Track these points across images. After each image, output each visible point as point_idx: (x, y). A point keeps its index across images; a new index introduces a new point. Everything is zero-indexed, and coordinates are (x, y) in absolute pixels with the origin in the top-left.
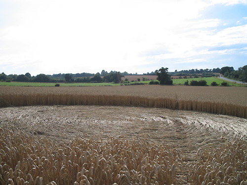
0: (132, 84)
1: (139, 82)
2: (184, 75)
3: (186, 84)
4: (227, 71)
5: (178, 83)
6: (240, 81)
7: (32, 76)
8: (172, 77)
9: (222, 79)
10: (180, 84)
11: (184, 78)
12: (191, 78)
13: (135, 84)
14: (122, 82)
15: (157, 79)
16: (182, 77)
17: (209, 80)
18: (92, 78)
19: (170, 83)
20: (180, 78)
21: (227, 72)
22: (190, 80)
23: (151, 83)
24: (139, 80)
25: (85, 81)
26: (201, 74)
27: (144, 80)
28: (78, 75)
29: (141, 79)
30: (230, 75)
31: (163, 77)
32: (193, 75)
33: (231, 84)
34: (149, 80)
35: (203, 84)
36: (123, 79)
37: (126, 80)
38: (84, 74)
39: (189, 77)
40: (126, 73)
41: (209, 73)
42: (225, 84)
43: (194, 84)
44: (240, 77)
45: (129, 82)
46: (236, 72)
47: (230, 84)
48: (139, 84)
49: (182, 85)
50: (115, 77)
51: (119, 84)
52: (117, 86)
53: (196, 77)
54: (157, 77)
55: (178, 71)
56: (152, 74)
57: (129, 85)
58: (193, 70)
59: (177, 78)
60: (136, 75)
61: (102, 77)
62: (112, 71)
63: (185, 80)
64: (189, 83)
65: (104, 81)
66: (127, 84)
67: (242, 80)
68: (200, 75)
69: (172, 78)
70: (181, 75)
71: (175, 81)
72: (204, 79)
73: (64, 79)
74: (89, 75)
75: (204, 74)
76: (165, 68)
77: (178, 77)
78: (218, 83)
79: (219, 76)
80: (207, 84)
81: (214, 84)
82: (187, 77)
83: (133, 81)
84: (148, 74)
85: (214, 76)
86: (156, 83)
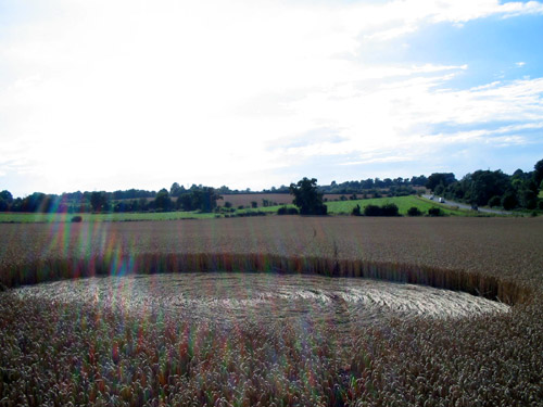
0: (241, 215)
1: (256, 210)
2: (350, 192)
3: (356, 212)
4: (440, 183)
5: (338, 211)
6: (467, 203)
7: (15, 197)
8: (325, 197)
9: (429, 199)
10: (342, 214)
11: (351, 198)
12: (365, 198)
13: (248, 214)
14: (217, 211)
15: (294, 202)
16: (348, 196)
17: (404, 203)
18: (152, 202)
19: (322, 211)
20: (342, 199)
21: (441, 185)
22: (363, 204)
23: (282, 212)
24: (255, 205)
25: (136, 208)
26: (387, 190)
27: (266, 203)
28: (119, 194)
29: (260, 202)
30: (447, 191)
31: (308, 198)
32: (369, 193)
33: (449, 212)
34: (276, 204)
35: (391, 211)
36: (220, 203)
37: (228, 205)
38: (133, 193)
39: (361, 196)
40: (225, 190)
41: (403, 187)
42: (435, 212)
43: (373, 211)
44: (467, 194)
45: (233, 211)
46: (459, 184)
47: (446, 211)
48: (254, 214)
49: (347, 215)
50: (200, 200)
51: (211, 216)
52: (209, 219)
53: (377, 196)
54: (293, 197)
55: (338, 183)
56: (283, 191)
57: (233, 216)
58: (370, 181)
59: (336, 200)
60: (248, 192)
61: (174, 199)
62: (194, 186)
63: (354, 204)
64: (362, 210)
65: (177, 209)
66: (229, 214)
67: (471, 203)
68: (385, 193)
69: (326, 200)
70: (344, 192)
71: (331, 206)
72: (394, 200)
73: (88, 204)
74: (144, 194)
75: (393, 189)
76: (310, 178)
77: (338, 196)
78: (422, 210)
79: (424, 193)
80: (400, 212)
81: (414, 212)
82: (358, 196)
83: (241, 208)
84: (274, 191)
85: (414, 193)
86: (293, 212)
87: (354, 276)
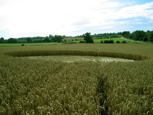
0: (69, 43)
1: (73, 42)
2: (100, 37)
3: (102, 42)
4: (125, 34)
5: (97, 42)
6: (133, 40)
8: (93, 38)
9: (123, 39)
10: (98, 43)
11: (100, 38)
12: (104, 38)
13: (71, 43)
14: (62, 42)
15: (84, 40)
16: (99, 38)
17: (115, 40)
18: (44, 40)
19: (92, 42)
20: (98, 39)
21: (126, 35)
22: (104, 40)
23: (81, 42)
24: (73, 40)
25: (39, 42)
26: (110, 36)
27: (76, 40)
28: (34, 38)
29: (74, 40)
30: (128, 36)
31: (88, 38)
32: (105, 37)
33: (128, 42)
34: (79, 40)
35: (112, 42)
36: (63, 40)
37: (65, 40)
38: (38, 38)
39: (103, 38)
40: (64, 36)
41: (115, 35)
42: (124, 42)
43: (106, 42)
44: (133, 37)
45: (67, 42)
46: (131, 34)
47: (127, 42)
48: (73, 43)
49: (99, 43)
50: (58, 39)
51: (61, 43)
52: (60, 45)
53: (108, 38)
54: (84, 38)
55: (96, 34)
56: (81, 37)
57: (67, 44)
58: (106, 34)
59: (96, 39)
60: (71, 37)
61: (50, 39)
62: (55, 35)
63: (101, 40)
64: (103, 42)
65: (51, 42)
66: (66, 43)
67: (135, 40)
68: (110, 37)
69: (93, 39)
70: (98, 37)
71: (95, 41)
72: (112, 39)
73: (26, 41)
74: (41, 38)
75: (112, 36)
76: (89, 33)
77: (97, 38)
78: (120, 42)
79: (121, 37)
80: (114, 42)
81: (118, 42)
82: (102, 38)
83: (69, 41)
84: (78, 37)
85: (118, 37)
86: (84, 42)
87: (102, 56)
